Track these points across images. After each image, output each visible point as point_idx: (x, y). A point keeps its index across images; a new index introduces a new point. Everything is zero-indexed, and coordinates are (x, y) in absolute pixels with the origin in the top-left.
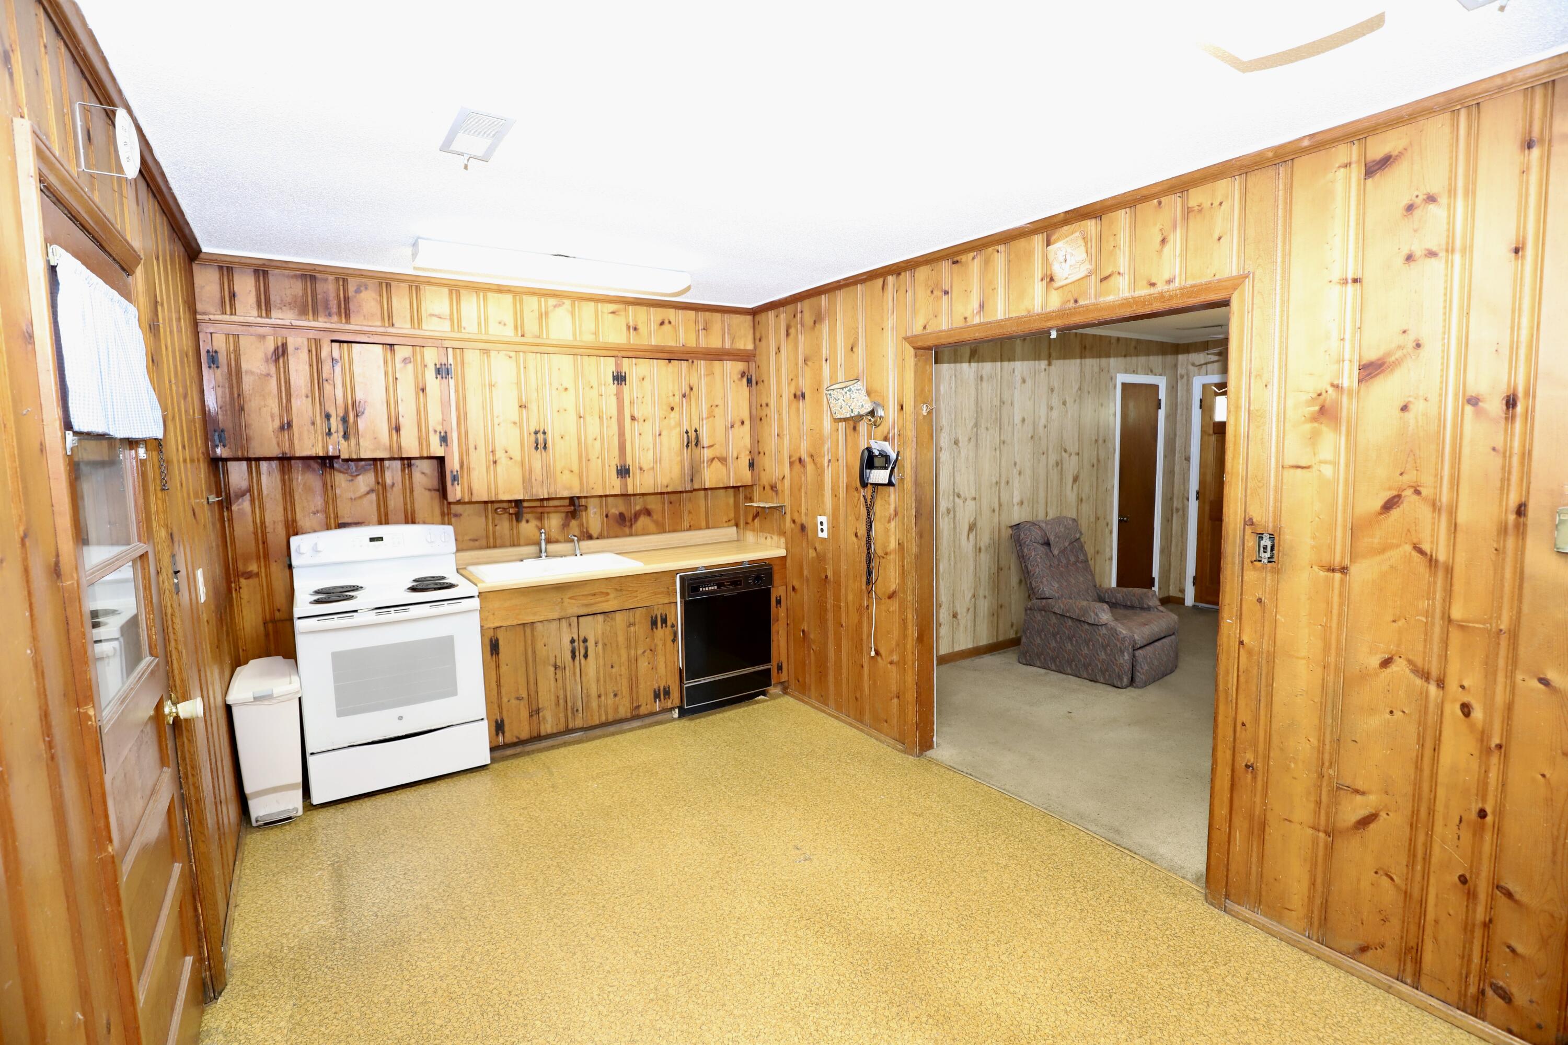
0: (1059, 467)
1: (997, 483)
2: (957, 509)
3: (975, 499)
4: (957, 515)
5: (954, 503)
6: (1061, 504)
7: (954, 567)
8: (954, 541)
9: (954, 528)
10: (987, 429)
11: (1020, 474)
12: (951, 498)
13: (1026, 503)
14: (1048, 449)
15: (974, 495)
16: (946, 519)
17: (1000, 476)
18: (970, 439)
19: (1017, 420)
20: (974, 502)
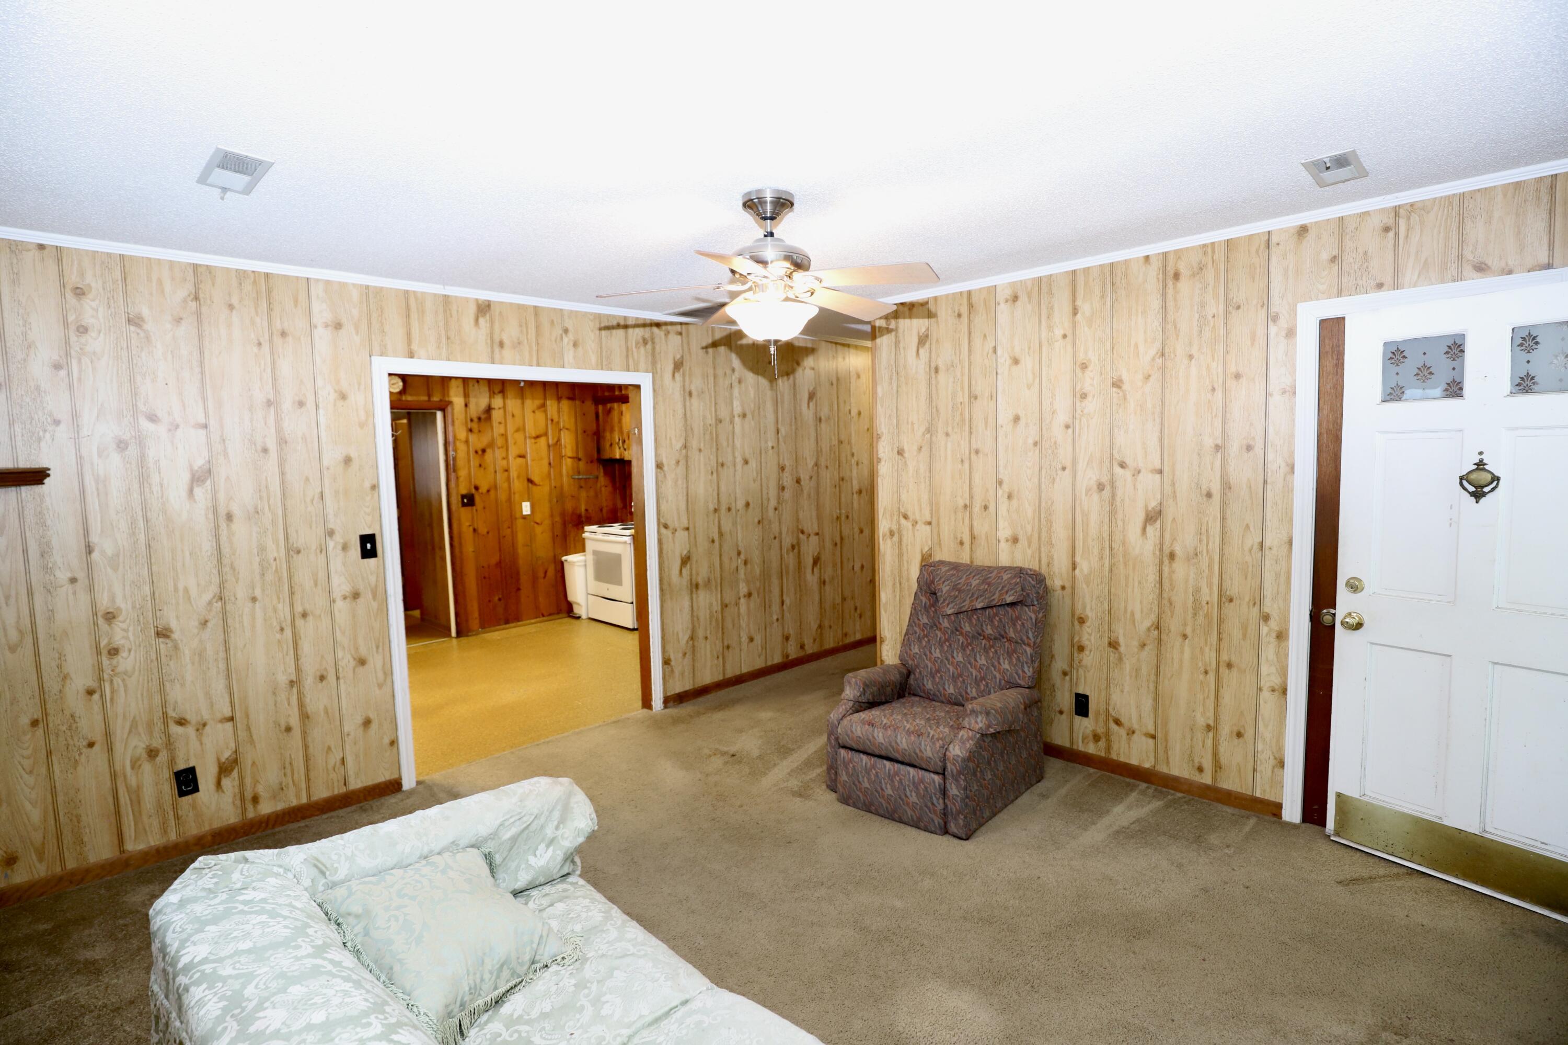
0: (1106, 493)
1: (965, 506)
2: (904, 533)
3: (930, 523)
4: (904, 539)
5: (898, 522)
6: (1112, 555)
7: (900, 601)
8: (900, 571)
9: (900, 555)
10: (947, 434)
11: (1010, 497)
12: (895, 518)
13: (1023, 541)
14: (1074, 462)
15: (929, 519)
16: (889, 541)
17: (971, 497)
18: (920, 448)
19: (1005, 417)
20: (928, 527)
